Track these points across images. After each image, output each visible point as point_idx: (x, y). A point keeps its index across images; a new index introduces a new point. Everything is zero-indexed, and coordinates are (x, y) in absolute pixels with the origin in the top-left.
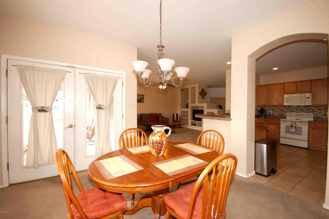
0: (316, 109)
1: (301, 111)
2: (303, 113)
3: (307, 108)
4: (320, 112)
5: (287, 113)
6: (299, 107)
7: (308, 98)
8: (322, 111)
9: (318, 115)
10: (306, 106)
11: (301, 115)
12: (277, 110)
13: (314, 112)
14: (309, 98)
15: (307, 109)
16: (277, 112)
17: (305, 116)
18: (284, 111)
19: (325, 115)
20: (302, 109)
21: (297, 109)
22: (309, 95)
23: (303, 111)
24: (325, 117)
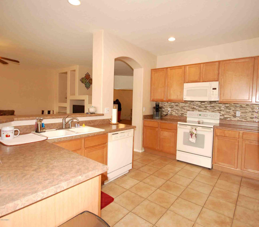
0: (223, 107)
2: (207, 113)
3: (212, 105)
4: (228, 110)
5: (188, 112)
6: (203, 104)
7: (213, 89)
8: (230, 109)
9: (226, 116)
10: (211, 102)
11: (204, 116)
12: (177, 107)
13: (221, 110)
14: (215, 89)
15: (212, 107)
16: (176, 110)
18: (184, 109)
19: (235, 116)
20: (206, 107)
21: (200, 107)
22: (216, 84)
23: (207, 109)
24: (236, 119)
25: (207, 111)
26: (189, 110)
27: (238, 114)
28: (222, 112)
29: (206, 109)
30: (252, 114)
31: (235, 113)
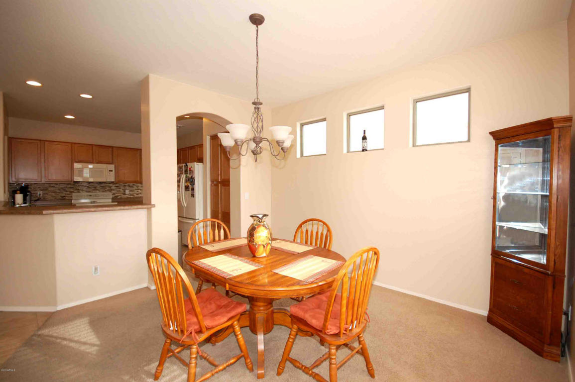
0: (113, 187)
1: (94, 190)
2: (98, 193)
3: (102, 185)
4: (118, 190)
5: (73, 194)
6: (91, 184)
7: (110, 171)
8: (120, 188)
9: (117, 195)
10: (100, 183)
11: (96, 196)
12: (53, 189)
13: (111, 190)
14: (112, 171)
15: (103, 187)
16: (52, 192)
17: (102, 197)
18: (66, 191)
19: (124, 194)
20: (95, 187)
21: (88, 187)
22: (112, 167)
23: (97, 190)
24: (125, 196)
25: (98, 191)
26: (73, 192)
27: (127, 192)
28: (113, 192)
29: (95, 189)
30: (138, 192)
31: (125, 191)
